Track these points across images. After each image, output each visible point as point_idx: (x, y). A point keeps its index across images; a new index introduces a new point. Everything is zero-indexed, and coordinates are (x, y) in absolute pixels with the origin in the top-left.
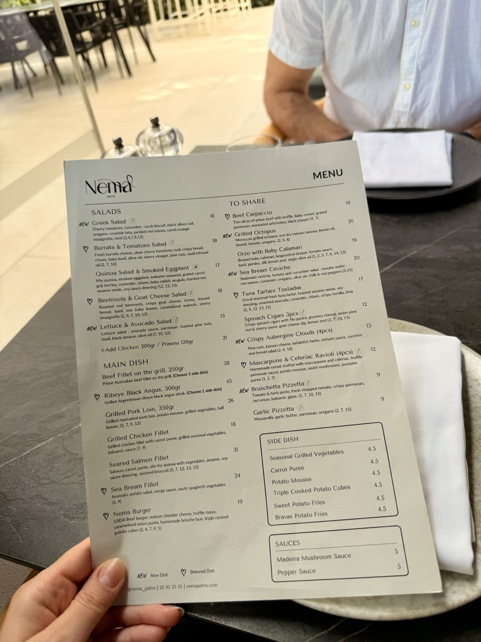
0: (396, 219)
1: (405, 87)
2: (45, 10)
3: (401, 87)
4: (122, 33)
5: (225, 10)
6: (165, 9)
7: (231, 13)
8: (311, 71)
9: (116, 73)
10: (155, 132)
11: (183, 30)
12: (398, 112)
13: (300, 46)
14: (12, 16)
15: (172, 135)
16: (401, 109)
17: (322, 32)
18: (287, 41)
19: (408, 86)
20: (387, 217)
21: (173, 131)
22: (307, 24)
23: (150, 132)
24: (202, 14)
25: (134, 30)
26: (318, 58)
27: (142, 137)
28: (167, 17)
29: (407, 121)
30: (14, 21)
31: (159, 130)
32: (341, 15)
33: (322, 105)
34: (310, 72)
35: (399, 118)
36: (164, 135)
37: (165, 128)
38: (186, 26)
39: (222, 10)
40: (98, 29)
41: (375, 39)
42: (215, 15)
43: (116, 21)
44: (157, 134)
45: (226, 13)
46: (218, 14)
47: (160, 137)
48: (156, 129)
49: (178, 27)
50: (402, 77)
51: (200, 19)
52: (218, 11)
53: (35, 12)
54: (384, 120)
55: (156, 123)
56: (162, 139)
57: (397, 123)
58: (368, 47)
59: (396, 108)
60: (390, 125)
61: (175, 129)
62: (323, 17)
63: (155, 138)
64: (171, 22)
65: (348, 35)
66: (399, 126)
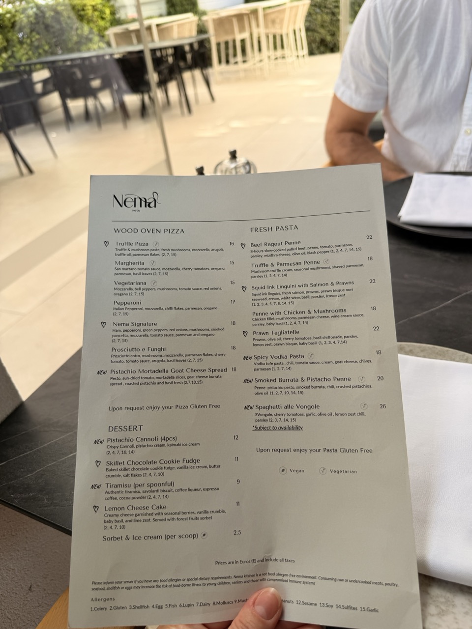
0: (456, 257)
1: (466, 132)
2: (119, 53)
3: (462, 132)
4: (187, 75)
5: (284, 58)
6: (227, 55)
7: (289, 60)
8: (373, 114)
9: (176, 110)
10: (232, 163)
11: (242, 74)
12: (458, 155)
13: (364, 91)
14: (89, 58)
15: (247, 167)
16: (461, 153)
17: (388, 79)
18: (353, 86)
19: (469, 131)
20: (447, 254)
21: (248, 163)
22: (373, 71)
23: (227, 164)
24: (261, 61)
25: (197, 73)
26: (381, 102)
27: (219, 167)
28: (228, 62)
29: (466, 164)
30: (91, 62)
31: (236, 161)
32: (407, 64)
33: (380, 147)
34: (371, 115)
35: (458, 162)
36: (240, 167)
37: (241, 159)
38: (245, 70)
39: (280, 57)
40: (166, 72)
41: (439, 87)
42: (273, 62)
43: (182, 64)
44: (233, 165)
45: (283, 61)
46: (276, 62)
47: (236, 168)
48: (233, 161)
49: (237, 72)
50: (464, 122)
51: (259, 65)
52: (276, 59)
53: (111, 55)
54: (442, 162)
55: (233, 155)
56: (238, 170)
57: (456, 167)
58: (432, 93)
59: (455, 151)
60: (448, 168)
61: (250, 162)
62: (390, 65)
63: (232, 169)
64: (231, 67)
65: (413, 83)
66: (457, 170)
